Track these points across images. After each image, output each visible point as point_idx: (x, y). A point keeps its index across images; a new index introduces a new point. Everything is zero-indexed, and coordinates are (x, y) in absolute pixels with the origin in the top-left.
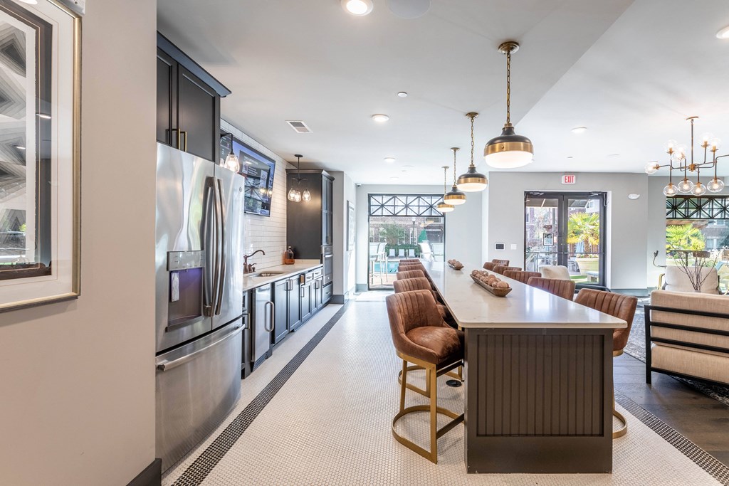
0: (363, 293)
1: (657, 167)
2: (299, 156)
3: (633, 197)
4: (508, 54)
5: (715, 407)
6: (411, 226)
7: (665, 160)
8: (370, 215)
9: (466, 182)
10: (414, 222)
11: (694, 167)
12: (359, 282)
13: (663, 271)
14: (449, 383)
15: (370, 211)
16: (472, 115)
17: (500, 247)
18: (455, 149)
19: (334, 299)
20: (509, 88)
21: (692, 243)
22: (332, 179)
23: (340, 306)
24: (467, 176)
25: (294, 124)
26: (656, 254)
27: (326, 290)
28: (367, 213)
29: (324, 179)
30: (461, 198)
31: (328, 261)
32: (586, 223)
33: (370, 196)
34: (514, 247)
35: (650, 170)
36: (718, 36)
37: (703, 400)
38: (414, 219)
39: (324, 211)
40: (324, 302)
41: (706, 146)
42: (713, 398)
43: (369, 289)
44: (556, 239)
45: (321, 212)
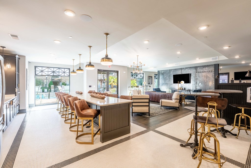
0: (33, 108)
1: (131, 66)
2: (3, 47)
3: (124, 72)
4: (107, 36)
5: (144, 118)
6: (45, 79)
7: (133, 65)
8: (36, 75)
9: (88, 67)
10: (47, 78)
11: (138, 67)
12: (31, 103)
13: (130, 91)
14: (87, 127)
15: (35, 73)
16: (90, 47)
17: (90, 86)
18: (80, 55)
19: (21, 112)
20: (107, 45)
21: (135, 84)
22: (19, 59)
23: (25, 114)
24: (89, 65)
25: (12, 36)
26: (129, 87)
27: (17, 107)
28: (34, 74)
29: (17, 59)
30: (82, 71)
31: (18, 95)
32: (112, 79)
33: (35, 67)
34: (94, 86)
35: (130, 67)
36: (144, 42)
37: (142, 117)
38: (47, 76)
39: (17, 73)
40: (17, 113)
41: (140, 63)
42: (143, 116)
43: (35, 106)
44: (106, 83)
45: (16, 73)
